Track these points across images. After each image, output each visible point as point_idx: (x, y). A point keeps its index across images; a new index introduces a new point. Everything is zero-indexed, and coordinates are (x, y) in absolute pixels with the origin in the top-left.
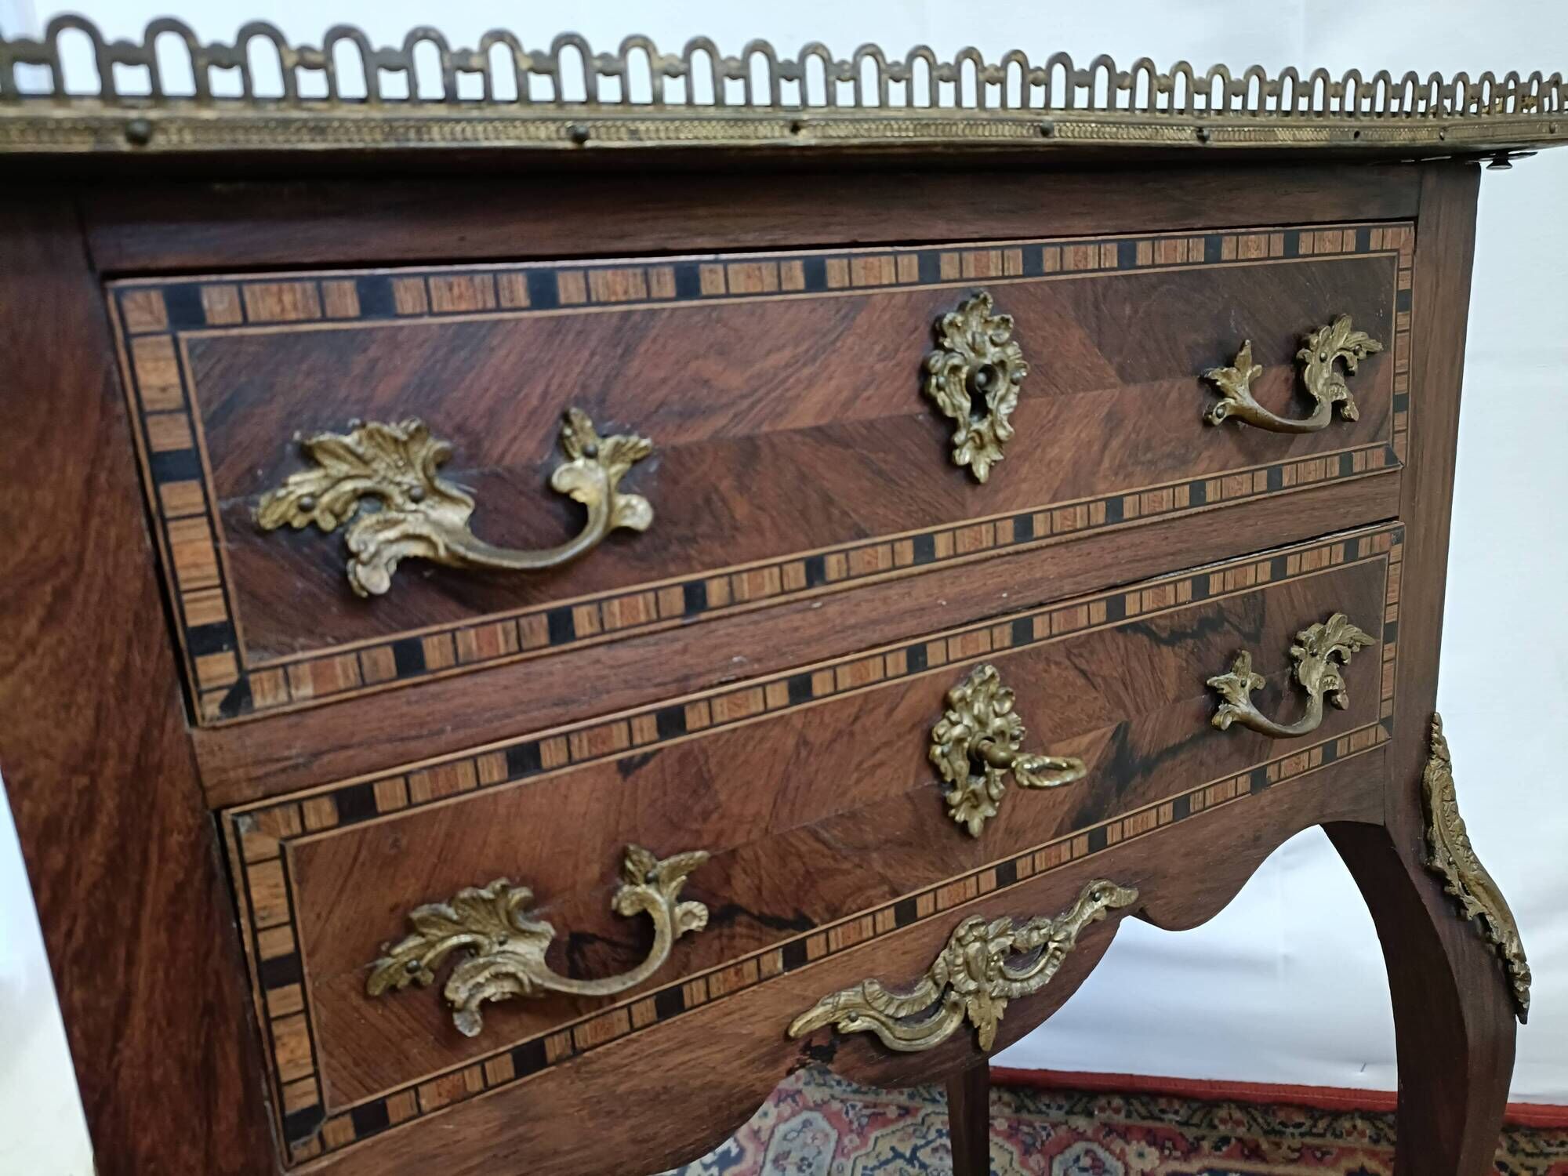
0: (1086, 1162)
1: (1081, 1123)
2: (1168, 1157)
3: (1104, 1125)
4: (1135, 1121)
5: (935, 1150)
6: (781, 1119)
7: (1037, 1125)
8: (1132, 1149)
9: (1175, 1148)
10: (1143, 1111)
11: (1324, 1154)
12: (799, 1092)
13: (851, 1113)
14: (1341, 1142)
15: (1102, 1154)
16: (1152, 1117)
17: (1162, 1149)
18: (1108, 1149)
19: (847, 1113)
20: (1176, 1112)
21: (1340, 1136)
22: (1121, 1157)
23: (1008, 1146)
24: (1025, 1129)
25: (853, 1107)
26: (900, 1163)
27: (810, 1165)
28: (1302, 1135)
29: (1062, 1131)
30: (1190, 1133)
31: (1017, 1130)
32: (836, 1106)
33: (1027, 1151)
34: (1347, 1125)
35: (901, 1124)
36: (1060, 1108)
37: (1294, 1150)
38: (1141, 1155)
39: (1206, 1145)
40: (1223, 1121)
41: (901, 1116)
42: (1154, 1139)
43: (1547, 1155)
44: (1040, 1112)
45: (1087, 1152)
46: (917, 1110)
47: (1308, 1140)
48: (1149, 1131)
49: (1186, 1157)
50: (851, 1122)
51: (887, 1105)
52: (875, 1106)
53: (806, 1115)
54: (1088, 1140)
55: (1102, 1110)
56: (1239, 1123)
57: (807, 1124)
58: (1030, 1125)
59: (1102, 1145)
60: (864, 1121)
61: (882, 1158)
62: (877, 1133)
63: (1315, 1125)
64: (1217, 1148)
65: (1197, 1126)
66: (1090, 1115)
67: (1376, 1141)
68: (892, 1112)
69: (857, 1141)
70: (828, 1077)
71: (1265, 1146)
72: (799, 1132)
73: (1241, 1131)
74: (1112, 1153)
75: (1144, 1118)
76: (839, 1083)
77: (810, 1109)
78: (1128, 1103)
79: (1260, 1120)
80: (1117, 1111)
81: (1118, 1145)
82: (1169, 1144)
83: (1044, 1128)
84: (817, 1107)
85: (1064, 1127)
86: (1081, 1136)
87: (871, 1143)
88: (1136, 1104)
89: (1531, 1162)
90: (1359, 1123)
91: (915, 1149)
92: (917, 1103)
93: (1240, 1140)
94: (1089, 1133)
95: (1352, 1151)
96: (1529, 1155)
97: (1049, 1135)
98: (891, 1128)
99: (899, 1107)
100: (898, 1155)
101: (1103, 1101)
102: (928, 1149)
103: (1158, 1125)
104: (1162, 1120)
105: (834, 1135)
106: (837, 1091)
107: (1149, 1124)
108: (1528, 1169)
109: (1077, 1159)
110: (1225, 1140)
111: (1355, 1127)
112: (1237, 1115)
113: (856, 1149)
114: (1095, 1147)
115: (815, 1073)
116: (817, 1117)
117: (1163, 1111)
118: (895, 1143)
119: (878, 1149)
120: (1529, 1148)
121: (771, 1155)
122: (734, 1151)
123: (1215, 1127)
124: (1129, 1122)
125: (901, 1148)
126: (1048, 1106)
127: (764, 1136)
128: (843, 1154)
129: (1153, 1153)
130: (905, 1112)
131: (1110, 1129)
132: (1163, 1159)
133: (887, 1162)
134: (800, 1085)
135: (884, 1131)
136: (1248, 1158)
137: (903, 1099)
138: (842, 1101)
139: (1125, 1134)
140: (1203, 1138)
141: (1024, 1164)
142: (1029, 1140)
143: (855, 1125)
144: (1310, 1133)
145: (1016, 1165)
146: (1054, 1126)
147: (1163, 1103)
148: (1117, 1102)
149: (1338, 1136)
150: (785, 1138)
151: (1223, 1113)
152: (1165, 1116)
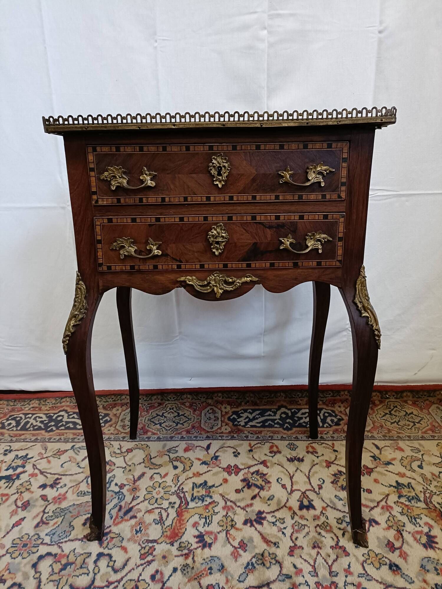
0: (210, 411)
1: (210, 401)
2: (232, 408)
3: (216, 401)
4: (224, 399)
5: (169, 413)
6: (123, 410)
7: (197, 403)
8: (223, 407)
9: (235, 405)
10: (226, 396)
11: (273, 402)
13: (144, 406)
15: (215, 409)
16: (229, 398)
17: (231, 405)
19: (143, 407)
20: (235, 396)
21: (277, 398)
22: (220, 409)
23: (190, 410)
24: (194, 405)
25: (145, 405)
26: (159, 417)
28: (268, 398)
30: (239, 401)
31: (192, 405)
33: (195, 410)
34: (279, 394)
35: (159, 408)
36: (204, 398)
37: (265, 402)
38: (226, 408)
39: (243, 403)
40: (248, 397)
41: (159, 406)
42: (229, 403)
43: (326, 397)
44: (198, 399)
45: (211, 409)
46: (164, 403)
48: (228, 401)
49: (237, 407)
50: (144, 409)
51: (155, 403)
52: (151, 404)
54: (211, 406)
55: (215, 397)
56: (252, 397)
59: (215, 407)
60: (148, 408)
61: (153, 416)
62: (152, 411)
63: (271, 395)
64: (246, 404)
65: (241, 399)
66: (212, 399)
67: (285, 398)
68: (156, 405)
69: (146, 413)
71: (258, 402)
73: (252, 399)
74: (218, 408)
75: (227, 398)
78: (223, 394)
79: (257, 396)
80: (220, 397)
81: (219, 406)
82: (233, 404)
83: (199, 404)
85: (205, 403)
86: (209, 405)
87: (150, 414)
88: (225, 394)
89: (322, 399)
90: (282, 394)
91: (163, 413)
92: (164, 401)
93: (252, 401)
94: (212, 404)
95: (280, 401)
97: (200, 406)
98: (156, 409)
99: (158, 403)
100: (158, 415)
101: (216, 395)
102: (167, 413)
103: (231, 399)
104: (232, 398)
107: (228, 399)
108: (321, 401)
109: (208, 411)
110: (248, 402)
112: (252, 395)
113: (146, 415)
114: (213, 407)
117: (232, 396)
118: (157, 412)
119: (152, 414)
120: (322, 396)
121: (120, 419)
122: (109, 419)
123: (246, 399)
124: (223, 399)
125: (159, 414)
126: (201, 397)
127: (118, 415)
128: (142, 417)
129: (229, 408)
130: (160, 404)
131: (217, 402)
132: (231, 408)
133: (155, 417)
134: (128, 401)
135: (154, 410)
136: (253, 405)
137: (160, 401)
138: (141, 404)
139: (222, 403)
140: (242, 402)
141: (194, 414)
142: (195, 407)
143: (146, 409)
144: (269, 398)
145: (192, 414)
146: (202, 403)
147: (232, 393)
148: (220, 394)
150: (124, 415)
151: (247, 395)
152: (233, 397)
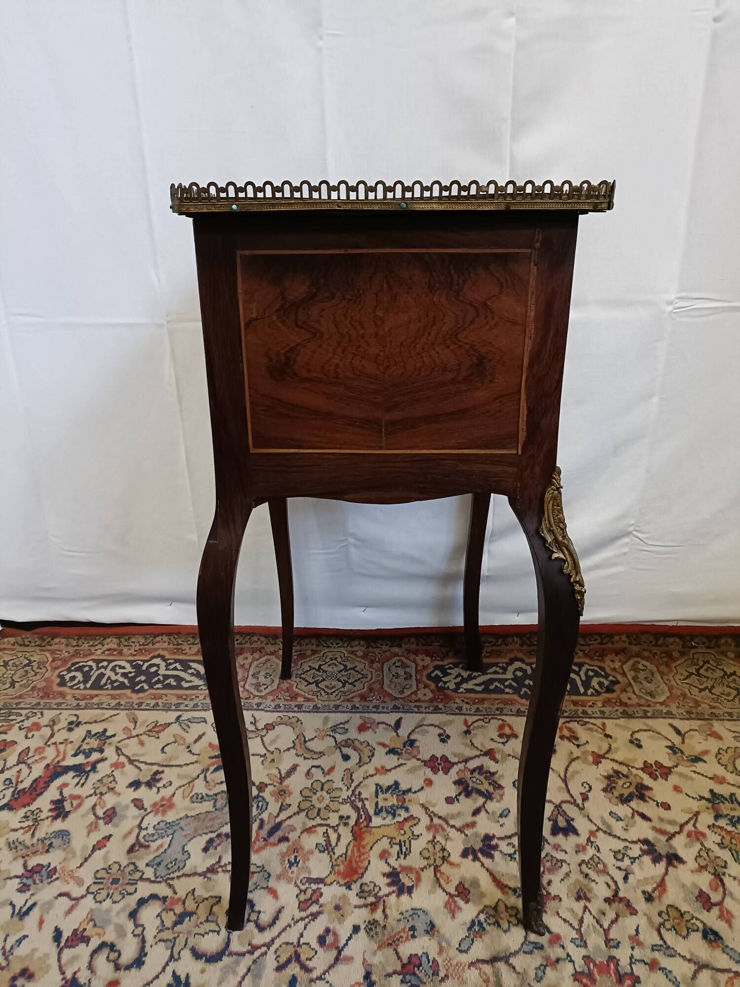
0: (398, 664)
1: (396, 650)
2: (434, 660)
3: (407, 649)
4: (421, 647)
5: (329, 665)
6: (254, 660)
7: (376, 652)
8: (418, 659)
9: (438, 656)
10: (424, 642)
11: (500, 653)
12: (263, 648)
14: (507, 647)
15: (405, 660)
16: (428, 645)
17: (432, 657)
18: (407, 658)
20: (438, 642)
21: (507, 645)
22: (414, 661)
23: (364, 661)
24: (371, 654)
26: (313, 671)
27: (270, 674)
28: (492, 646)
29: (388, 654)
30: (445, 650)
31: (368, 655)
33: (372, 662)
34: (511, 640)
35: (313, 657)
36: (387, 645)
37: (488, 653)
38: (423, 660)
39: (451, 654)
40: (459, 644)
41: (313, 654)
42: (428, 653)
43: (589, 645)
44: (378, 647)
45: (399, 661)
46: (321, 651)
47: (494, 648)
48: (427, 650)
49: (442, 660)
51: (306, 650)
52: (300, 651)
53: (266, 657)
54: (399, 656)
55: (406, 644)
57: (267, 660)
58: (374, 652)
59: (405, 657)
60: (296, 657)
61: (305, 670)
62: (302, 662)
63: (497, 641)
64: (456, 654)
65: (448, 646)
66: (400, 646)
67: (521, 645)
68: (309, 653)
70: (277, 641)
72: (264, 664)
74: (410, 660)
75: (424, 645)
77: (269, 655)
78: (417, 640)
80: (412, 644)
81: (413, 657)
82: (435, 655)
83: (380, 653)
84: (272, 653)
85: (389, 652)
86: (396, 655)
87: (299, 666)
88: (421, 640)
89: (583, 648)
90: (516, 639)
91: (320, 666)
92: (321, 648)
94: (400, 653)
95: (512, 650)
96: (582, 645)
97: (382, 656)
98: (308, 659)
99: (312, 651)
100: (312, 668)
101: (406, 640)
102: (327, 665)
103: (431, 647)
104: (432, 645)
105: (281, 664)
107: (427, 648)
108: (581, 651)
109: (395, 663)
110: (458, 652)
111: (513, 641)
114: (402, 658)
115: (270, 639)
116: (272, 657)
117: (433, 642)
118: (310, 664)
119: (303, 667)
120: (582, 642)
121: (251, 673)
123: (456, 646)
124: (417, 647)
125: (313, 666)
126: (381, 644)
127: (247, 666)
129: (428, 660)
130: (314, 652)
131: (409, 651)
132: (432, 661)
133: (307, 671)
134: (263, 645)
135: (305, 661)
137: (314, 647)
139: (416, 653)
140: (450, 651)
141: (370, 667)
142: (372, 658)
144: (495, 645)
145: (367, 668)
146: (384, 652)
147: (432, 638)
148: (413, 640)
149: (506, 645)
150: (257, 666)
151: (459, 640)
152: (434, 644)
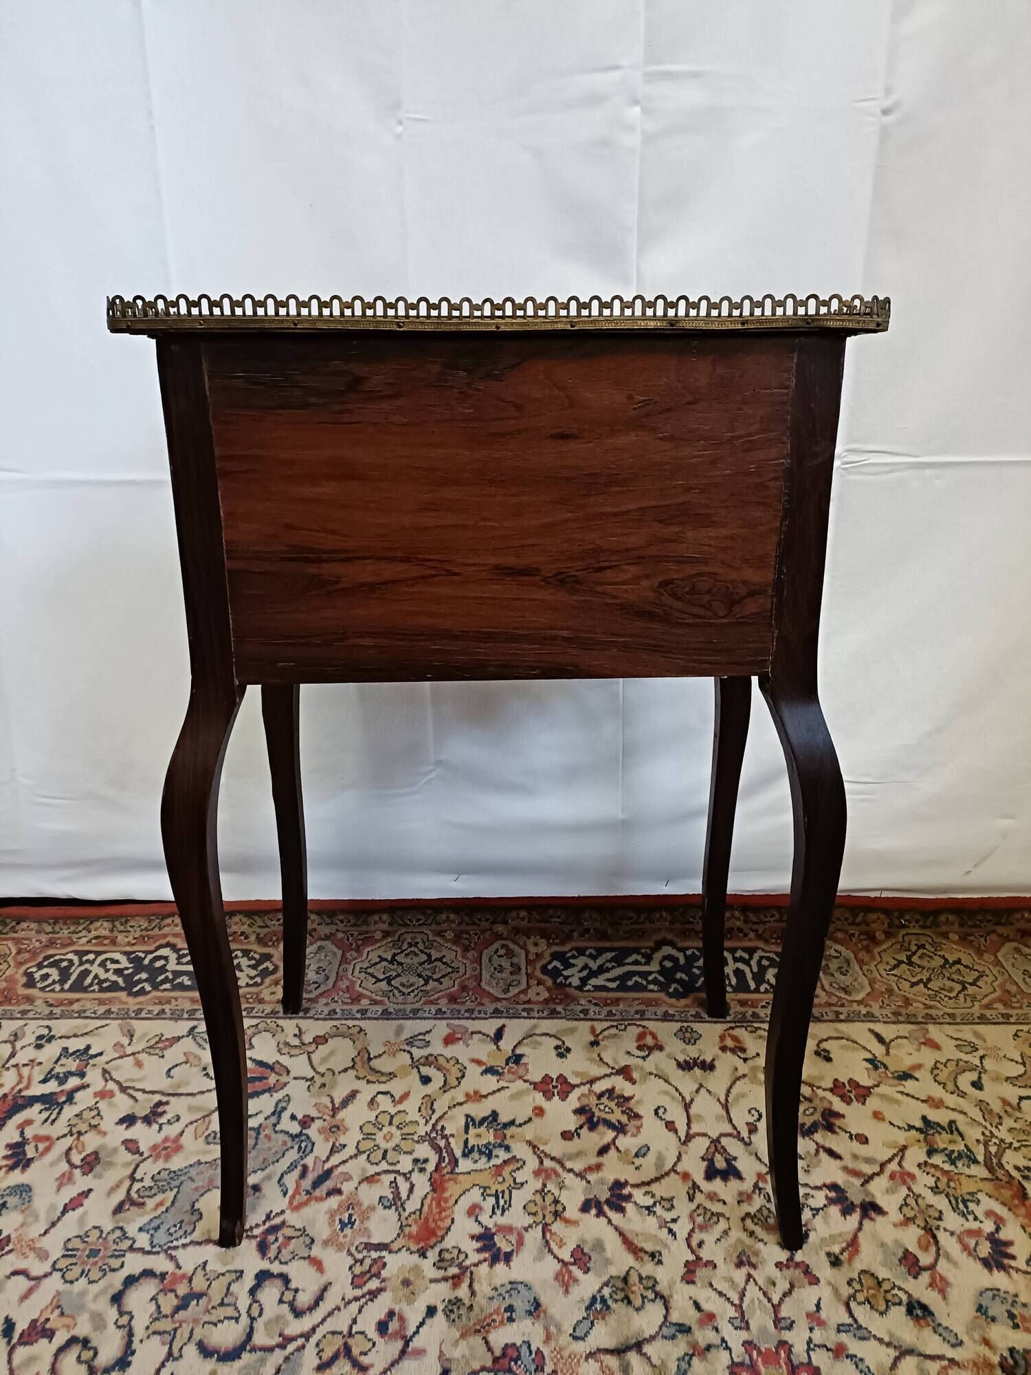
0: (502, 952)
1: (500, 928)
2: (551, 944)
3: (514, 928)
4: (534, 924)
5: (407, 955)
7: (471, 933)
8: (529, 943)
9: (557, 939)
10: (538, 918)
11: (643, 933)
12: (314, 929)
13: (351, 939)
14: (653, 925)
15: (512, 946)
16: (544, 921)
17: (549, 939)
18: (516, 943)
19: (348, 939)
20: (558, 917)
21: (653, 922)
22: (524, 947)
23: (455, 948)
24: (465, 936)
25: (352, 935)
26: (384, 963)
27: (324, 970)
28: (632, 924)
29: (488, 935)
30: (567, 928)
31: (460, 937)
32: (340, 935)
33: (466, 949)
34: (657, 915)
35: (384, 942)
36: (487, 920)
37: (627, 933)
38: (536, 944)
39: (575, 934)
40: (586, 920)
41: (384, 937)
42: (544, 935)
43: (764, 923)
44: (474, 924)
45: (503, 946)
46: (395, 932)
47: (635, 926)
48: (542, 929)
49: (562, 943)
50: (351, 944)
51: (375, 931)
52: (367, 933)
53: (319, 943)
54: (506, 939)
55: (513, 919)
56: (596, 920)
57: (320, 948)
58: (468, 933)
59: (512, 941)
60: (360, 942)
61: (372, 962)
62: (369, 949)
63: (639, 917)
64: (582, 935)
65: (571, 924)
66: (505, 922)
67: (672, 923)
68: (378, 935)
69: (355, 954)
70: (334, 918)
71: (610, 932)
72: (315, 953)
73: (597, 925)
74: (519, 945)
75: (539, 922)
76: (342, 921)
77: (323, 940)
78: (529, 913)
79: (608, 917)
80: (523, 919)
81: (522, 940)
82: (554, 936)
83: (476, 934)
84: (327, 938)
85: (489, 932)
86: (499, 937)
87: (365, 954)
88: (535, 914)
89: (756, 927)
90: (664, 914)
91: (394, 955)
92: (395, 927)
93: (596, 930)
94: (505, 934)
95: (660, 929)
96: (754, 923)
97: (479, 938)
98: (378, 945)
99: (383, 932)
100: (382, 959)
101: (514, 914)
102: (403, 955)
103: (547, 925)
104: (550, 922)
105: (340, 953)
106: (341, 926)
107: (542, 925)
108: (753, 931)
109: (497, 950)
110: (587, 931)
111: (662, 916)
112: (595, 915)
113: (355, 959)
114: (508, 943)
115: (325, 916)
116: (328, 944)
117: (551, 917)
118: (381, 953)
119: (369, 957)
120: (755, 919)
122: (271, 968)
123: (582, 924)
124: (529, 925)
125: (384, 956)
126: (480, 920)
128: (346, 963)
129: (543, 944)
130: (386, 934)
131: (517, 931)
132: (549, 945)
133: (376, 964)
134: (314, 925)
135: (373, 948)
136: (600, 939)
137: (386, 927)
138: (344, 932)
139: (528, 933)
140: (574, 931)
141: (464, 957)
142: (467, 943)
143: (354, 946)
144: (636, 922)
145: (459, 958)
146: (483, 932)
147: (551, 912)
148: (523, 914)
151: (587, 915)
152: (552, 920)
